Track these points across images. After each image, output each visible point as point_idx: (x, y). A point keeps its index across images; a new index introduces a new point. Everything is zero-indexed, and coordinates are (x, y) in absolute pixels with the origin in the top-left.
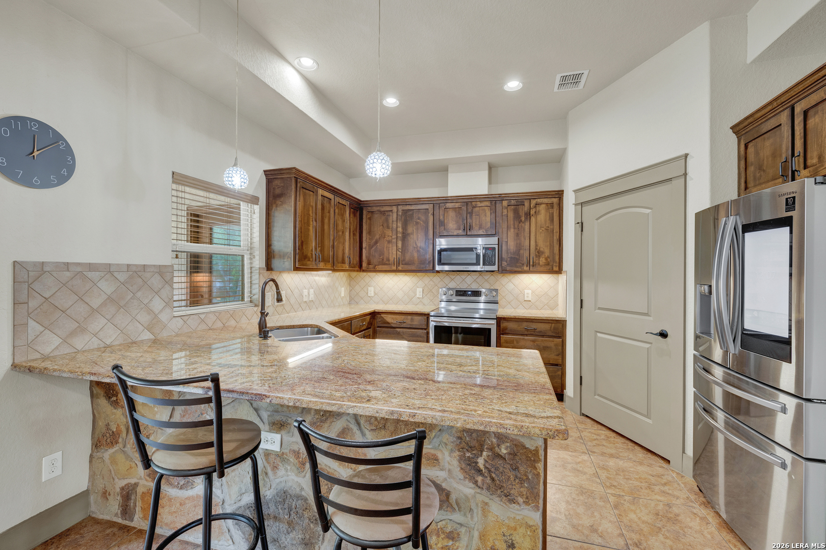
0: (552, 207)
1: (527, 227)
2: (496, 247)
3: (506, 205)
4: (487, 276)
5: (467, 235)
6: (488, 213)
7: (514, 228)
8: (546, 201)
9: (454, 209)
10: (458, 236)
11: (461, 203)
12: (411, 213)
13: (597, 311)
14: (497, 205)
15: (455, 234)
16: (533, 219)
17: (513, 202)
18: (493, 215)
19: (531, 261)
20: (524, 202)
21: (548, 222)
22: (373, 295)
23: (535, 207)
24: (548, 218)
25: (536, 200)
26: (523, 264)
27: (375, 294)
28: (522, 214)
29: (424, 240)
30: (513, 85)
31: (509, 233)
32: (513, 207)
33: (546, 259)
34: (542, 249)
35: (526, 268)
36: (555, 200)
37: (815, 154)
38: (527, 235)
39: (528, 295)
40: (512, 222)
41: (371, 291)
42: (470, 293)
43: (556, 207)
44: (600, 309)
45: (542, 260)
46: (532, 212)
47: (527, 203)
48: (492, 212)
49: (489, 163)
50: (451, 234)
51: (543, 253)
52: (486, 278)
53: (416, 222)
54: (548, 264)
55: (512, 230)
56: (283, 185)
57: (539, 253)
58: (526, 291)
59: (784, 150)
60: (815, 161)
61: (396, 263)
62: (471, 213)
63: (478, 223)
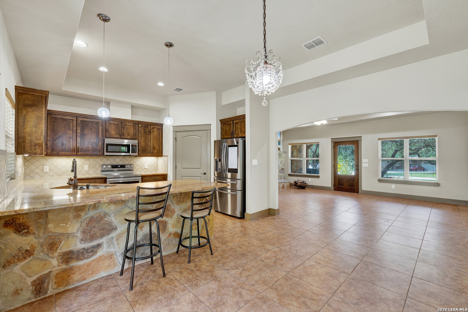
0: (159, 130)
1: (149, 137)
2: (137, 144)
3: (141, 126)
4: (127, 158)
5: (121, 138)
6: (132, 129)
7: (144, 137)
8: (157, 127)
9: (114, 124)
10: (116, 138)
11: (119, 122)
12: (87, 122)
13: (182, 169)
14: (136, 126)
15: (115, 137)
16: (152, 134)
17: (144, 125)
18: (134, 130)
19: (151, 151)
20: (148, 126)
21: (158, 136)
22: (48, 171)
23: (153, 129)
24: (157, 134)
25: (153, 126)
26: (148, 153)
27: (50, 170)
28: (147, 131)
29: (96, 139)
30: (161, 84)
31: (142, 139)
32: (143, 128)
33: (157, 151)
34: (155, 147)
35: (149, 154)
36: (160, 127)
37: (237, 132)
38: (149, 140)
39: (146, 166)
40: (143, 134)
41: (47, 169)
42: (119, 166)
43: (160, 130)
44: (183, 168)
45: (155, 151)
46: (152, 131)
47: (149, 127)
48: (134, 128)
49: (132, 105)
50: (113, 137)
51: (156, 148)
52: (127, 159)
53: (90, 128)
54: (157, 153)
55: (143, 138)
56: (34, 99)
57: (154, 148)
58: (145, 164)
59: (232, 130)
60: (237, 133)
61: (76, 150)
62: (124, 128)
63: (127, 133)
